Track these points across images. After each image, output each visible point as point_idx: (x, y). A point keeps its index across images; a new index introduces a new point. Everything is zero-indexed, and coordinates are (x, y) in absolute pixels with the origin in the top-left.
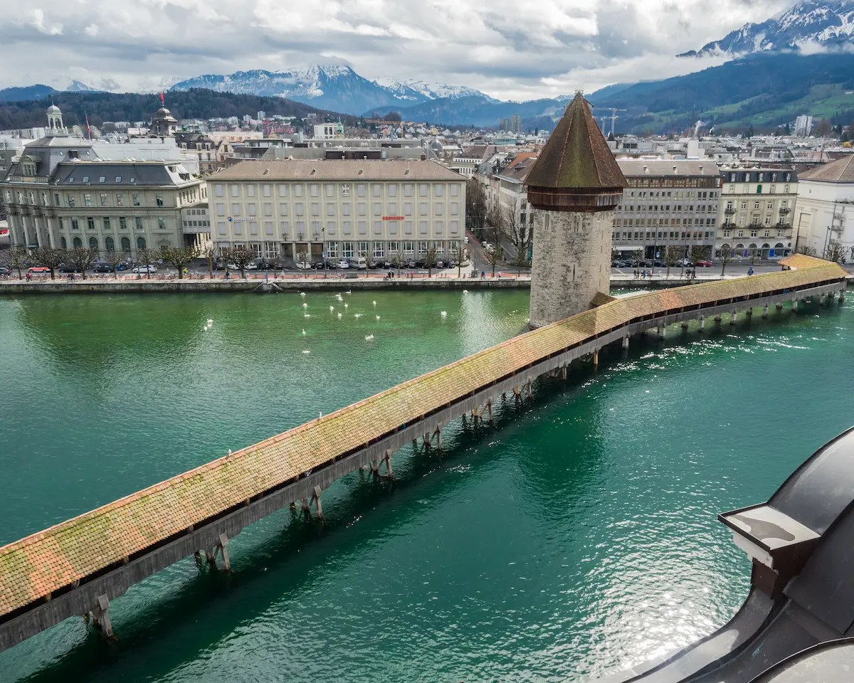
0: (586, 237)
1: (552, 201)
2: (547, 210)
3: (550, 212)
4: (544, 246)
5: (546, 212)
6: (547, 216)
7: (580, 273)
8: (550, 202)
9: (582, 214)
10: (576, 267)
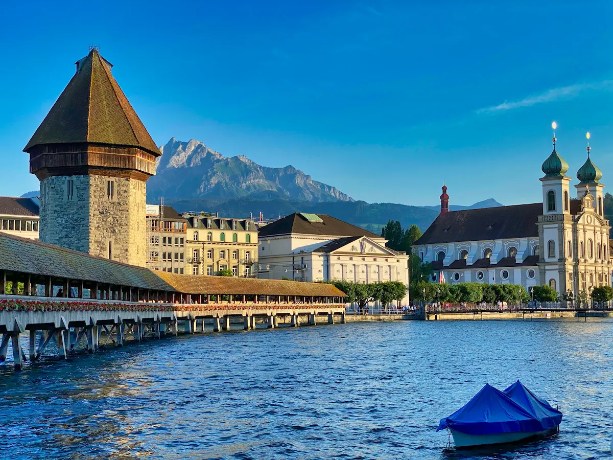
0: (124, 207)
1: (80, 160)
2: (70, 175)
3: (74, 178)
4: (67, 221)
5: (68, 178)
6: (71, 183)
7: (118, 252)
8: (76, 162)
9: (117, 179)
10: (113, 243)
